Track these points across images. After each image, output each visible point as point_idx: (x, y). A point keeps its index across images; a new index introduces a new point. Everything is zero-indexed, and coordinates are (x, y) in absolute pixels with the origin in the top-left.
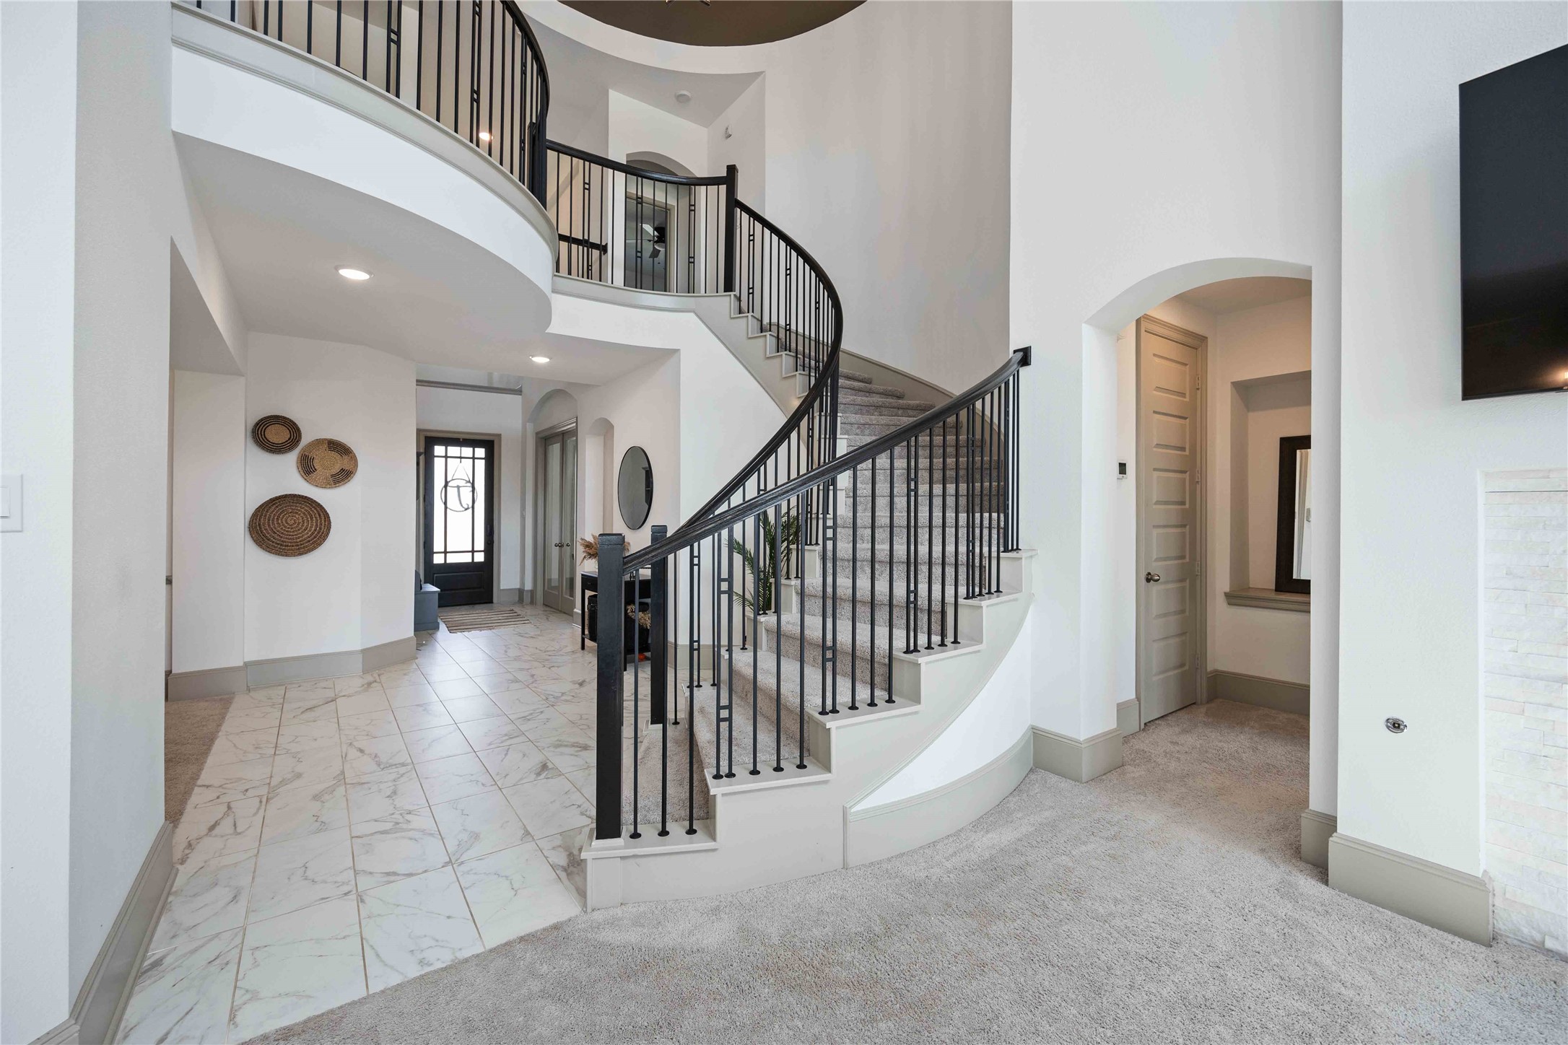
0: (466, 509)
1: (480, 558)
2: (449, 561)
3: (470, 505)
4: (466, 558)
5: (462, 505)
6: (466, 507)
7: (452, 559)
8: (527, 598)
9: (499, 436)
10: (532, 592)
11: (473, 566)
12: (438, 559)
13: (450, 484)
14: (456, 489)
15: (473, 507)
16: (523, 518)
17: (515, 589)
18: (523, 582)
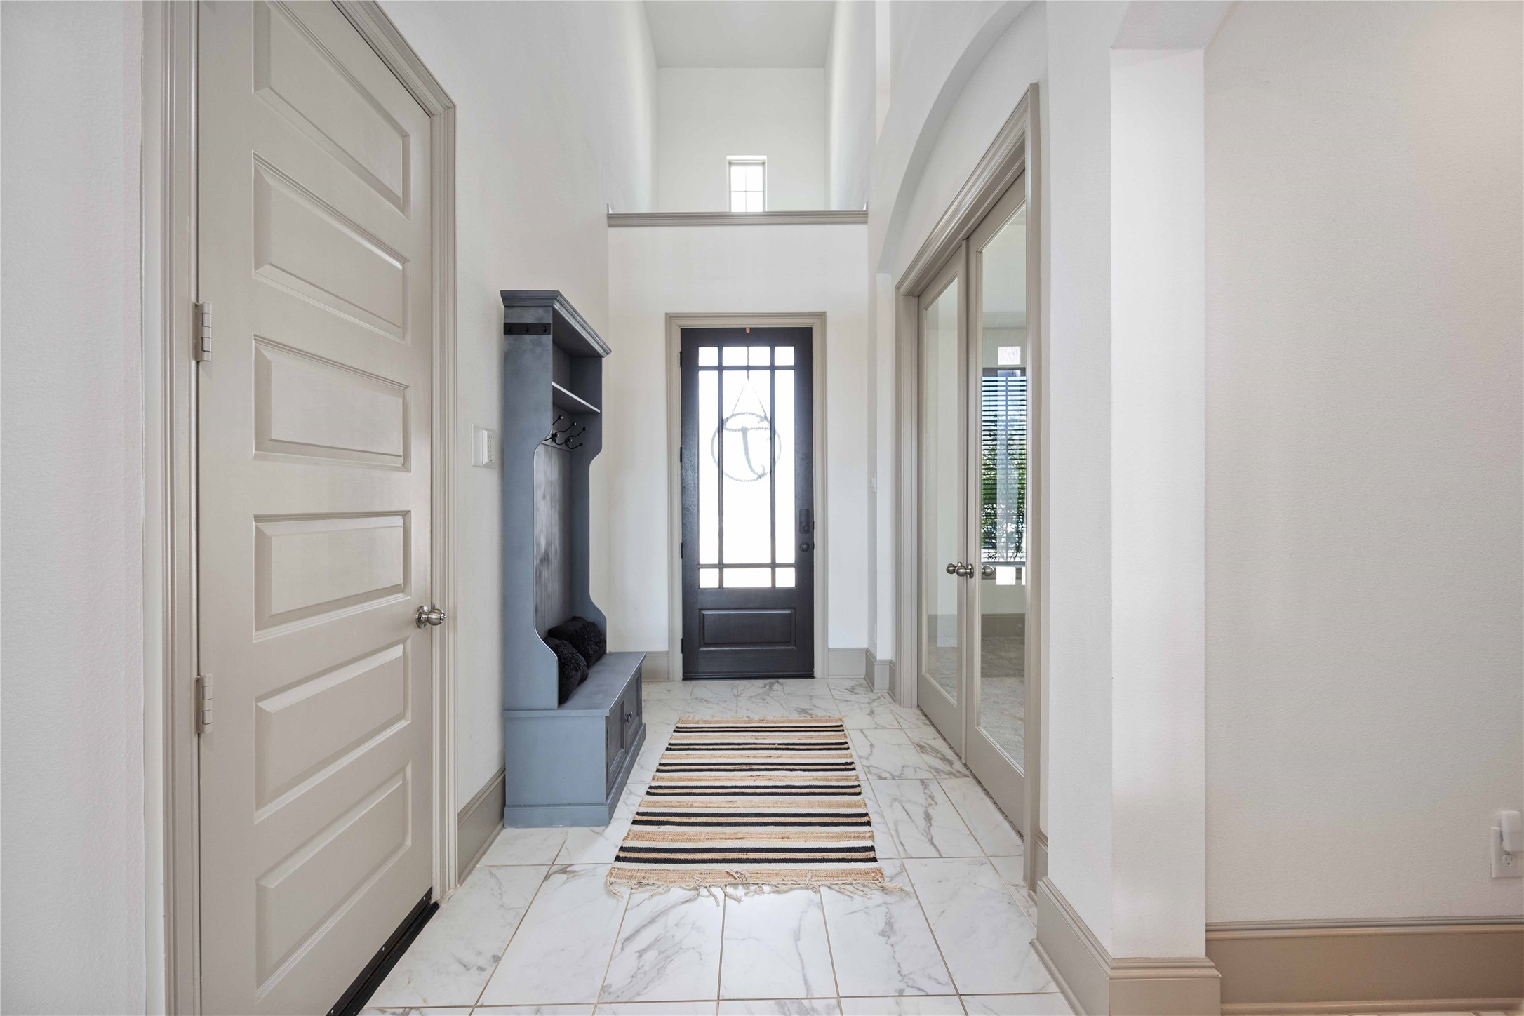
0: (760, 477)
1: (787, 579)
2: (728, 584)
3: (768, 470)
4: (759, 580)
5: (752, 470)
6: (760, 471)
7: (736, 580)
8: (881, 679)
9: (821, 316)
10: (893, 668)
11: (773, 596)
12: (708, 580)
13: (728, 425)
14: (740, 434)
15: (772, 472)
16: (873, 493)
17: (859, 650)
18: (873, 640)
